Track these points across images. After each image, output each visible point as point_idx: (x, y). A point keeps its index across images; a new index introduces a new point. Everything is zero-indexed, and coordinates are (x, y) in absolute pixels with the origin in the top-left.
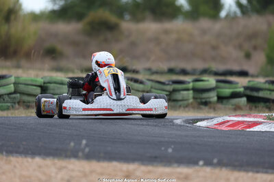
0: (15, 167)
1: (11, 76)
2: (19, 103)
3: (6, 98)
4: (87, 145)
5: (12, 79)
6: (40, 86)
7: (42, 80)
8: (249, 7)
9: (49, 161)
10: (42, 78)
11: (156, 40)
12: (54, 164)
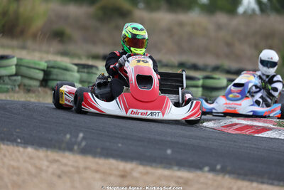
0: (5, 156)
1: (13, 57)
2: (19, 86)
3: (7, 80)
4: (84, 138)
5: (14, 61)
6: (43, 70)
7: (46, 64)
8: (269, 4)
9: (41, 153)
10: (46, 62)
11: (170, 31)
12: (47, 156)
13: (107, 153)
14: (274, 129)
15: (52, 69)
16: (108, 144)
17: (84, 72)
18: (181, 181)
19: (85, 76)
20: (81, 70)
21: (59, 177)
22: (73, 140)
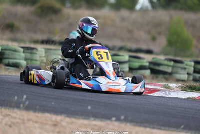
4: (27, 99)
7: (1, 48)
8: (158, 3)
10: (1, 46)
12: (2, 113)
13: (44, 110)
14: (162, 90)
15: (5, 51)
16: (45, 103)
17: (28, 53)
18: (96, 128)
19: (29, 55)
20: (26, 51)
21: (11, 126)
22: (20, 100)
